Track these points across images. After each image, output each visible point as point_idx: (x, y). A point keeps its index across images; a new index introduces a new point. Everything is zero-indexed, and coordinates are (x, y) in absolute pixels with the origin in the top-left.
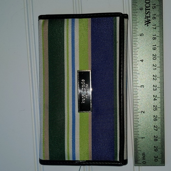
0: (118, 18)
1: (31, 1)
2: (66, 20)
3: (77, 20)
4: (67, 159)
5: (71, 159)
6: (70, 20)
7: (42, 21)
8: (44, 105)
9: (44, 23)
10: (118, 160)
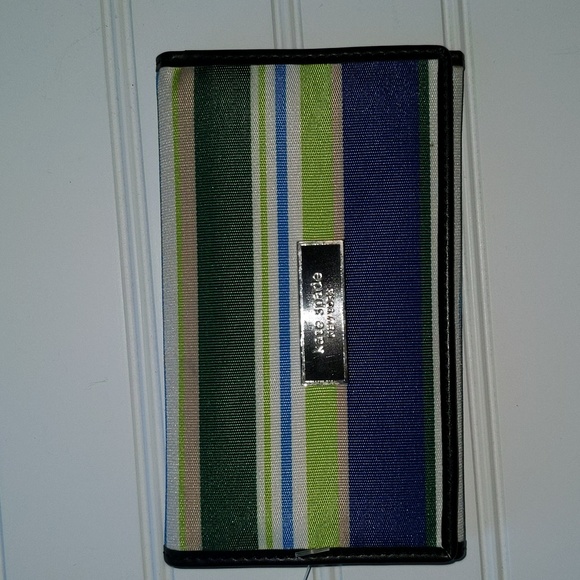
0: (433, 65)
1: (125, 4)
2: (254, 69)
3: (293, 71)
4: (263, 546)
5: (278, 545)
6: (270, 69)
7: (170, 72)
8: (181, 360)
9: (178, 79)
10: (439, 543)
